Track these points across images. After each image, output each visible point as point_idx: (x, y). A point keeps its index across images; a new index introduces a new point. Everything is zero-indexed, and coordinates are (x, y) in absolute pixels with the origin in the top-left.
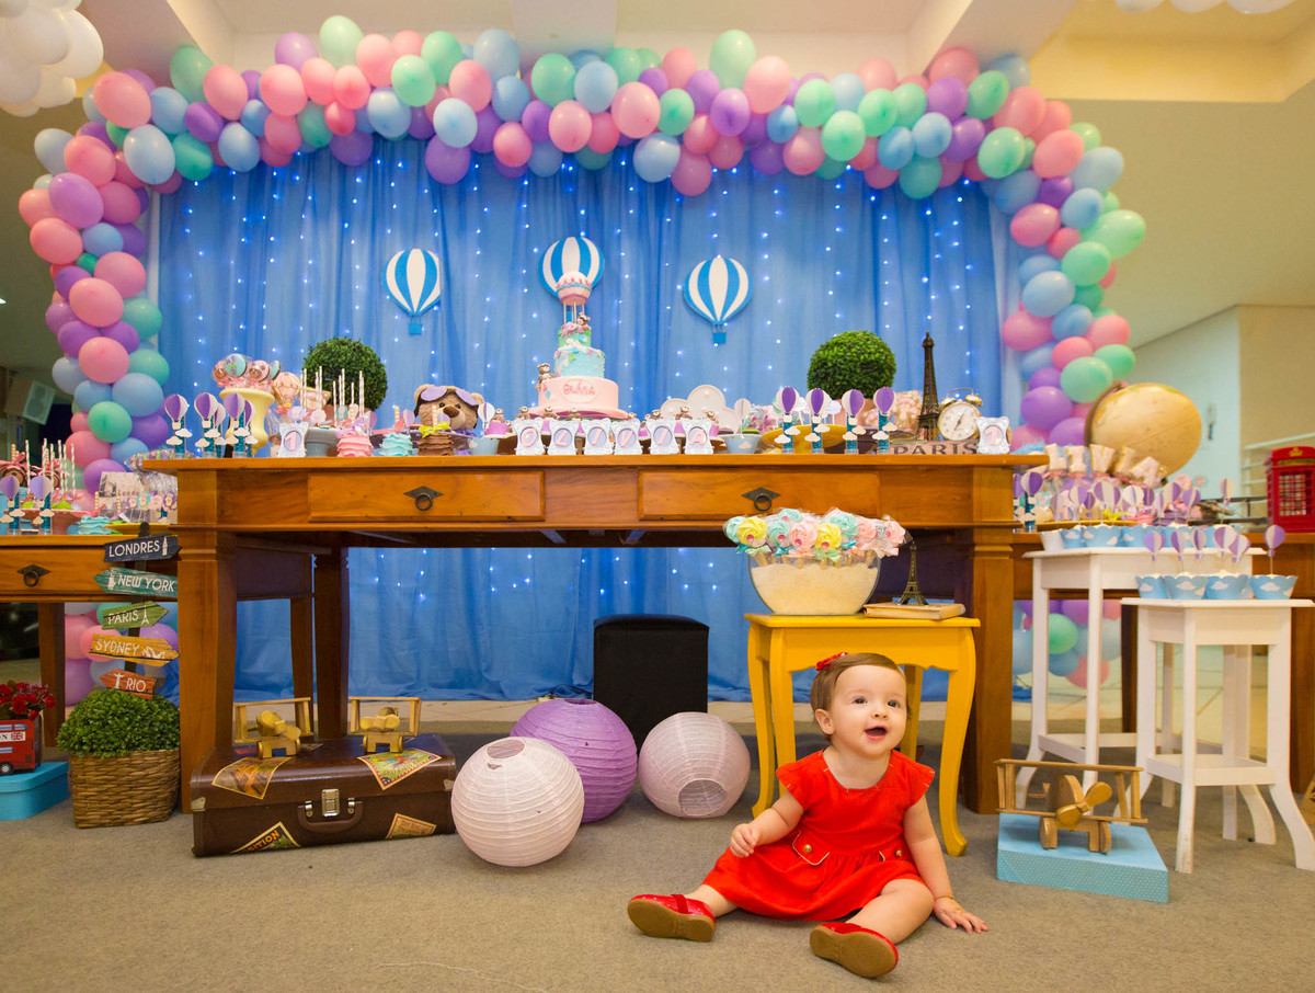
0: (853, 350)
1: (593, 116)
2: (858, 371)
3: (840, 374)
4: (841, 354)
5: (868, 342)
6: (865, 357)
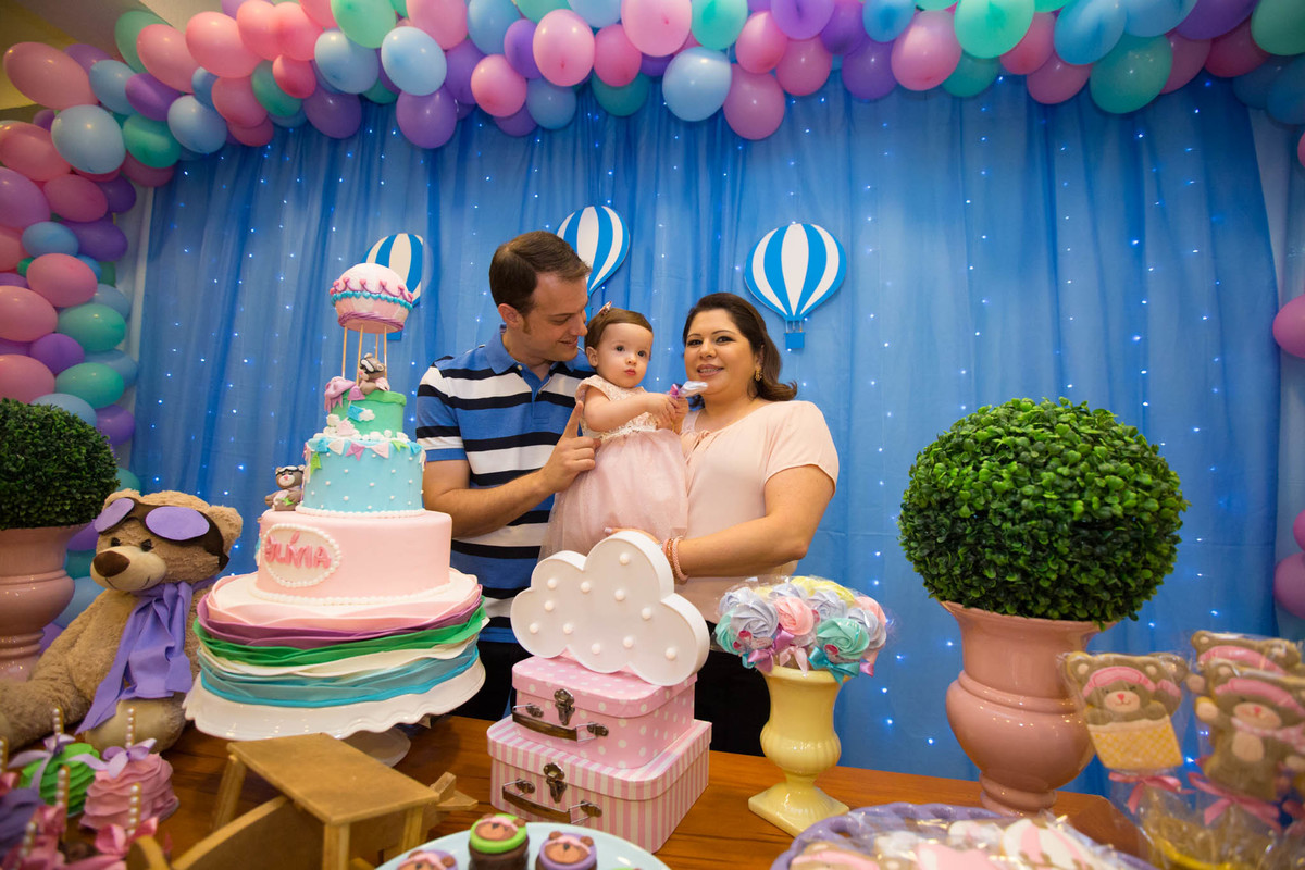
0: (1047, 476)
2: (1063, 546)
3: (1000, 548)
4: (1005, 484)
5: (1096, 448)
6: (1088, 504)
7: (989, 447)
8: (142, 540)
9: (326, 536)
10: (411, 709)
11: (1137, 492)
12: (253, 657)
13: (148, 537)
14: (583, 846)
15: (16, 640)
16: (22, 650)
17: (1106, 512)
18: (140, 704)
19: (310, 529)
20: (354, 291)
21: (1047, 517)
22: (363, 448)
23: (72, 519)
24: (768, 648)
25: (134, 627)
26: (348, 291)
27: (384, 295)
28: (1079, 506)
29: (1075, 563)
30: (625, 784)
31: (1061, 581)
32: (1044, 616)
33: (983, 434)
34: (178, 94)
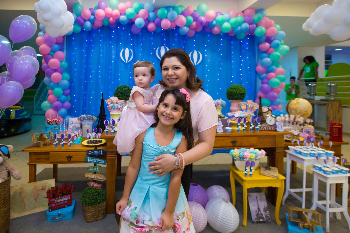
1: (171, 22)
4: (236, 91)
5: (241, 88)
6: (241, 92)
7: (234, 88)
11: (244, 91)
21: (238, 93)
31: (239, 97)
32: (238, 100)
33: (234, 87)
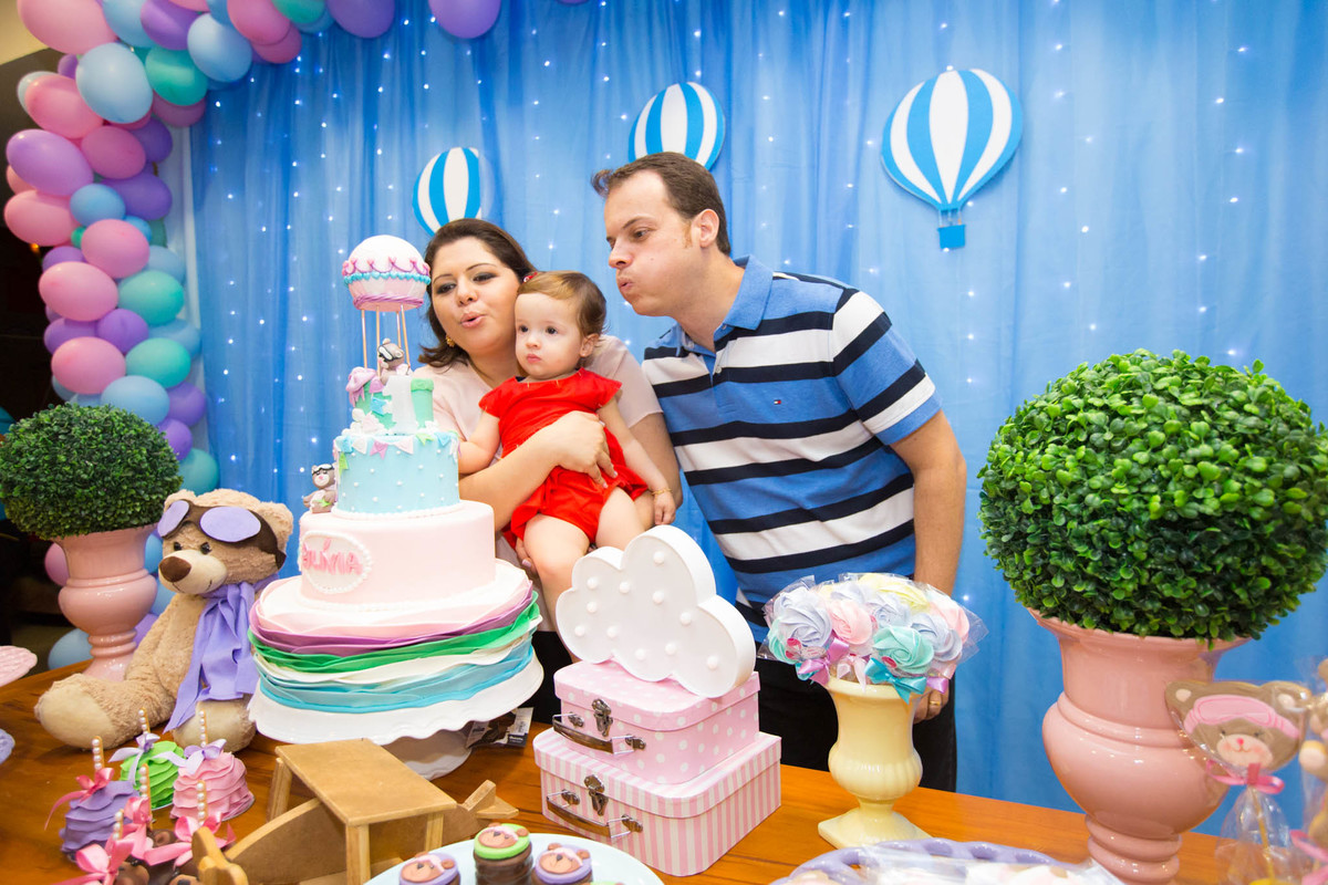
0: (1121, 463)
2: (1139, 550)
3: (1068, 552)
4: (1070, 473)
5: (1195, 425)
6: (1167, 500)
7: (1064, 429)
8: (201, 543)
9: (356, 542)
10: (453, 715)
11: (1244, 482)
12: (298, 664)
13: (205, 540)
14: (578, 859)
15: (114, 639)
16: (119, 649)
17: (1192, 510)
18: (214, 705)
19: (340, 535)
20: (362, 273)
21: (1118, 515)
22: (386, 446)
23: (144, 520)
24: (822, 658)
25: (205, 629)
26: (357, 274)
27: (394, 273)
28: (1155, 503)
29: (1156, 571)
30: (661, 801)
31: (1144, 591)
32: (1129, 631)
34: (195, 15)
